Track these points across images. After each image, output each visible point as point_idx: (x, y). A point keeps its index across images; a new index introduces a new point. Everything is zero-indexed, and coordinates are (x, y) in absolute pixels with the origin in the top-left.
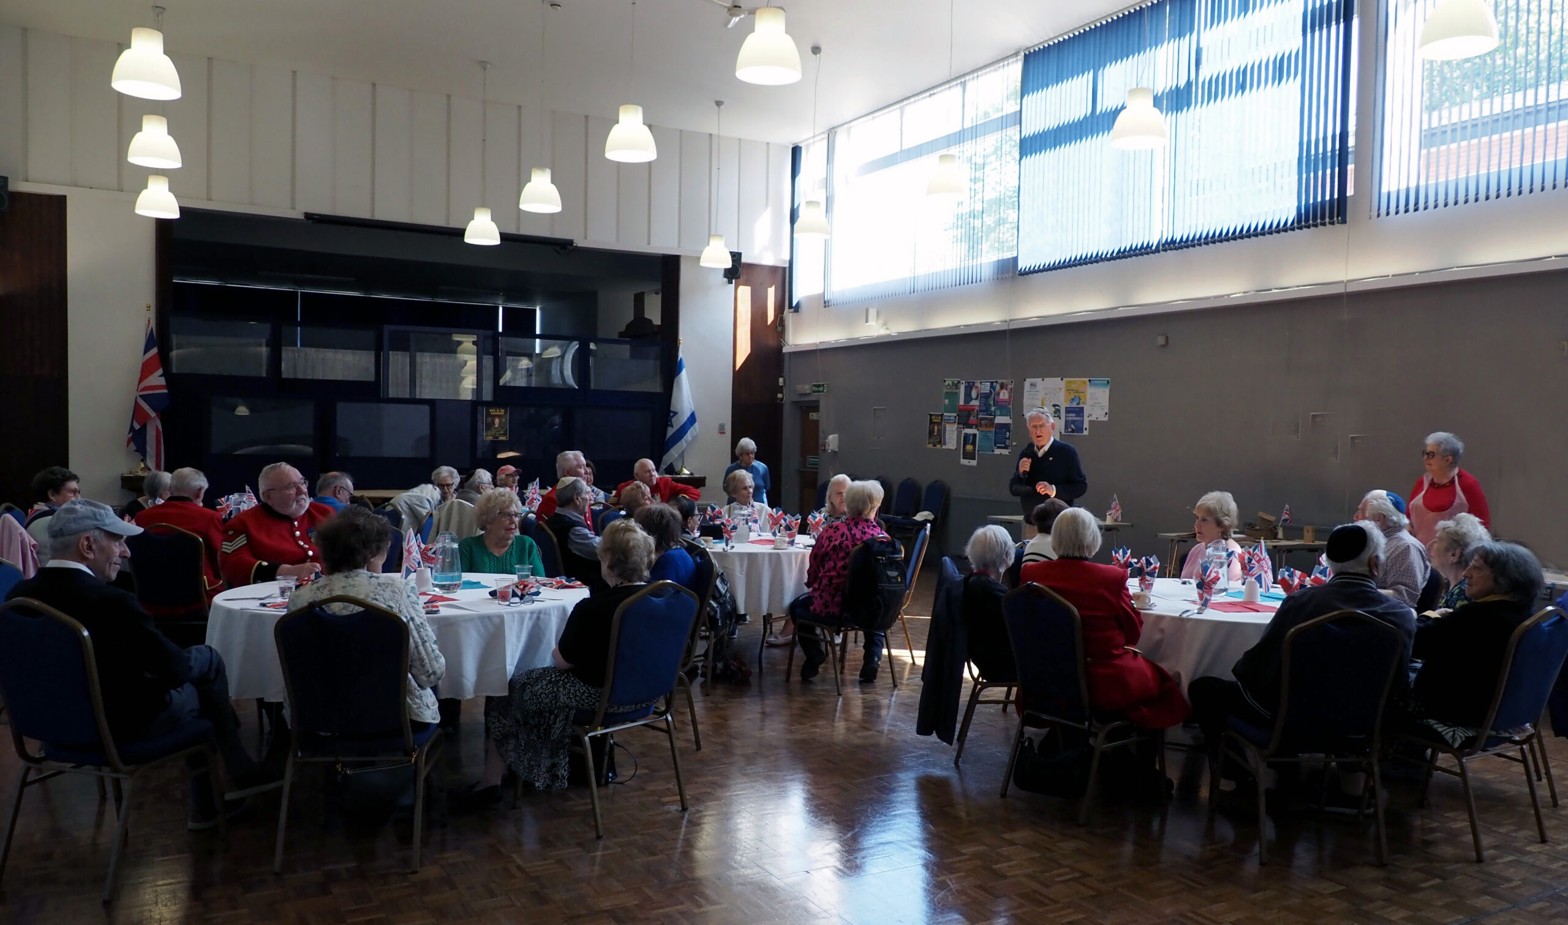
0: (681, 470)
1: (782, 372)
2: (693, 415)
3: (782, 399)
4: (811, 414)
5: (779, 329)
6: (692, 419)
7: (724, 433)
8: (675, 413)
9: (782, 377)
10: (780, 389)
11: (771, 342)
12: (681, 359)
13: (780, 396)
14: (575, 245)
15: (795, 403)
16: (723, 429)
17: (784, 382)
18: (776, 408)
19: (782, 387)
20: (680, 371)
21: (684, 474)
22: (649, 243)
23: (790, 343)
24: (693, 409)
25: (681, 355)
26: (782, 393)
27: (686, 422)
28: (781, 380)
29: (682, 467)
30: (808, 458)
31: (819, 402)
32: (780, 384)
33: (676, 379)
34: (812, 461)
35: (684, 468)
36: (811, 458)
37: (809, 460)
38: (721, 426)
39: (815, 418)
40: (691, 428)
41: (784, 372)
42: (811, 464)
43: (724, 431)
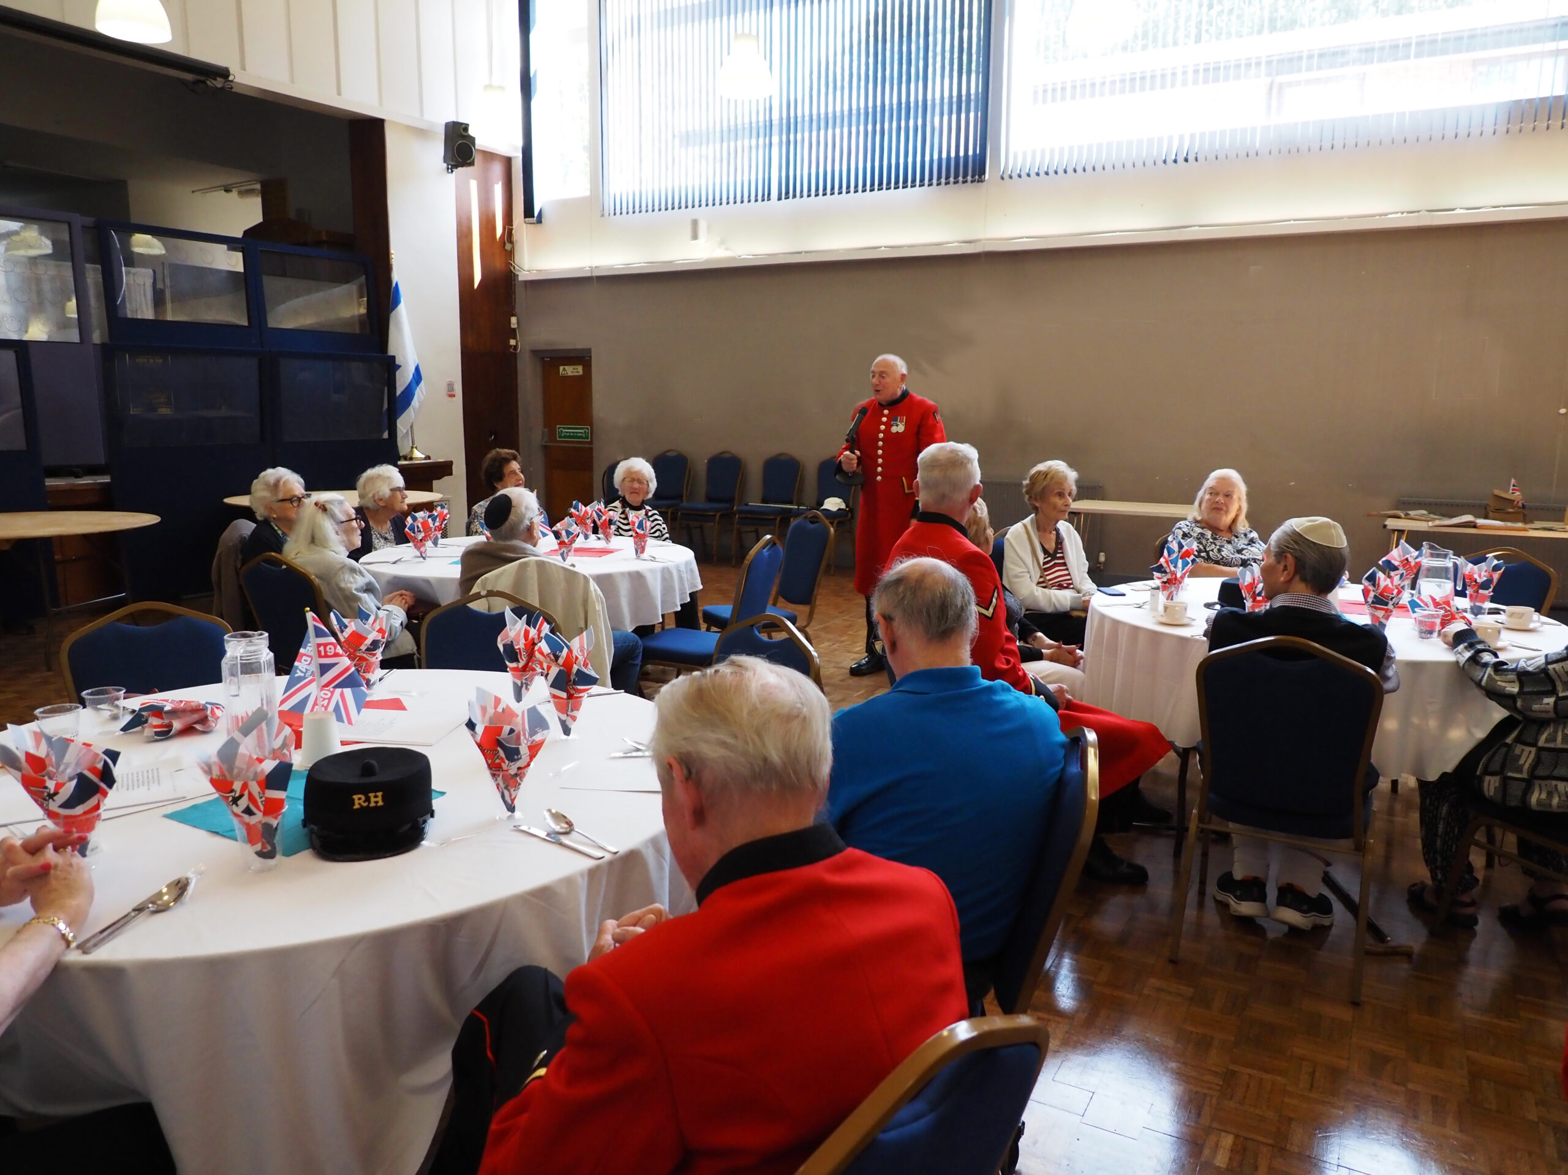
0: (412, 452)
1: (514, 308)
2: (417, 369)
3: (515, 347)
4: (561, 368)
5: (508, 247)
6: (418, 376)
7: (454, 396)
8: (399, 367)
9: (515, 316)
10: (513, 333)
11: (498, 264)
12: (397, 284)
13: (512, 342)
14: (231, 78)
15: (535, 353)
16: (452, 390)
17: (518, 323)
18: (509, 358)
19: (514, 330)
20: (396, 302)
21: (417, 459)
22: (339, 94)
23: (526, 269)
24: (417, 362)
25: (396, 276)
26: (515, 338)
27: (411, 381)
28: (514, 320)
29: (412, 448)
30: (559, 428)
31: (589, 350)
32: (512, 326)
33: (393, 315)
34: (567, 432)
35: (415, 449)
36: (564, 428)
37: (562, 431)
38: (450, 386)
39: (570, 374)
40: (418, 388)
41: (518, 309)
42: (565, 437)
43: (453, 393)
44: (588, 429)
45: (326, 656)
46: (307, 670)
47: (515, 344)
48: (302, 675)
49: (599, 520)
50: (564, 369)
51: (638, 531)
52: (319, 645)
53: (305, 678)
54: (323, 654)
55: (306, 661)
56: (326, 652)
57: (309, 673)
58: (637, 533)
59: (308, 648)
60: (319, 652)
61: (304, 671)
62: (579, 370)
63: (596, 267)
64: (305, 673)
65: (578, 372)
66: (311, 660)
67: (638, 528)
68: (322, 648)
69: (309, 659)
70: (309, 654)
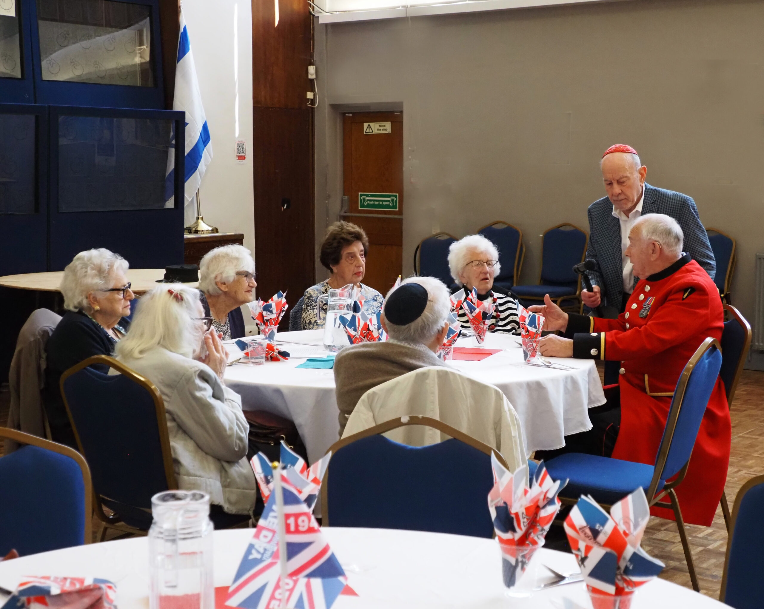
0: (197, 223)
1: (312, 56)
2: (205, 127)
3: (313, 101)
4: (366, 125)
6: (206, 134)
7: (244, 158)
8: (187, 124)
9: (312, 64)
10: (310, 85)
11: (296, 5)
13: (310, 95)
15: (335, 107)
16: (243, 151)
17: (317, 72)
18: (305, 114)
19: (312, 81)
20: (184, 51)
21: (203, 232)
23: (326, 11)
24: (205, 118)
25: (184, 20)
26: (312, 90)
27: (198, 141)
28: (312, 69)
29: (198, 218)
30: (361, 195)
31: (401, 104)
32: (310, 77)
33: (180, 66)
34: (370, 200)
35: (200, 221)
36: (367, 196)
37: (364, 199)
38: (241, 147)
39: (376, 132)
40: (205, 149)
41: (316, 57)
42: (369, 206)
43: (243, 155)
44: (396, 196)
45: (297, 531)
46: (265, 550)
47: (312, 98)
48: (259, 556)
49: (471, 313)
50: (369, 127)
51: (529, 328)
52: (287, 516)
53: (260, 561)
54: (292, 528)
55: (265, 537)
56: (297, 525)
57: (268, 553)
58: (527, 331)
59: (269, 519)
60: (288, 526)
61: (262, 551)
62: (387, 127)
63: (411, 6)
64: (263, 554)
65: (386, 130)
66: (273, 536)
67: (530, 324)
68: (291, 521)
69: (270, 535)
70: (270, 527)
